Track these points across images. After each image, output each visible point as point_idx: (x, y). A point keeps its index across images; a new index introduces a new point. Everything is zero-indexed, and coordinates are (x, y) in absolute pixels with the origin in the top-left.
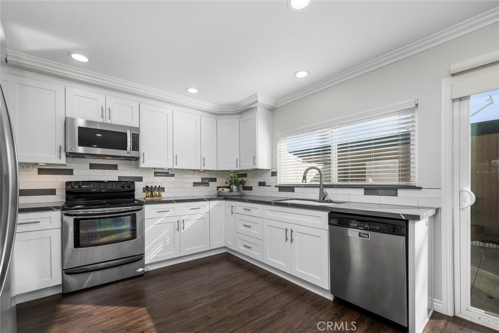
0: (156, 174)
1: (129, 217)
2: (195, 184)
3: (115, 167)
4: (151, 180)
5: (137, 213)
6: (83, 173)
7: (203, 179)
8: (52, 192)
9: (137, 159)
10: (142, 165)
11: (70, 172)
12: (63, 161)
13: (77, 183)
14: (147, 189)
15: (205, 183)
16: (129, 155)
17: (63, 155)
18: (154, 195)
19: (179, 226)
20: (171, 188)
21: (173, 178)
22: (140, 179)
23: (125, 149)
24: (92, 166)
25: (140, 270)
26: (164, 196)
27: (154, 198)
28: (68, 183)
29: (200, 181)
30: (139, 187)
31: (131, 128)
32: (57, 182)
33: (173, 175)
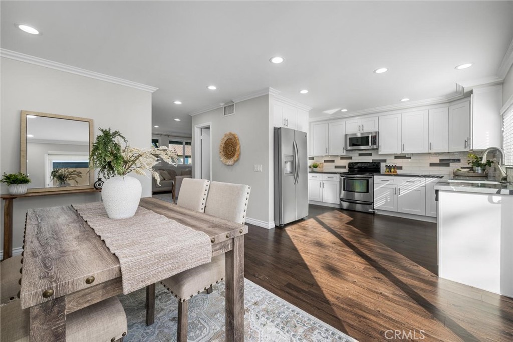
0: (397, 157)
1: (366, 181)
2: (432, 165)
3: (370, 155)
4: (392, 162)
5: (370, 180)
6: (356, 159)
7: (441, 160)
8: (344, 167)
9: (377, 149)
10: (380, 153)
11: (351, 158)
12: (344, 154)
13: (352, 163)
14: (389, 167)
15: (444, 163)
16: (371, 148)
17: (344, 151)
18: (392, 171)
19: (396, 191)
20: (407, 166)
21: (409, 160)
22: (385, 161)
23: (368, 145)
24: (360, 155)
25: (370, 210)
26: (399, 172)
27: (391, 173)
28: (349, 163)
29: (439, 162)
30: (383, 165)
31: (371, 133)
32: (345, 163)
33: (410, 158)
